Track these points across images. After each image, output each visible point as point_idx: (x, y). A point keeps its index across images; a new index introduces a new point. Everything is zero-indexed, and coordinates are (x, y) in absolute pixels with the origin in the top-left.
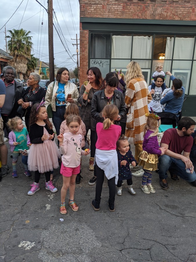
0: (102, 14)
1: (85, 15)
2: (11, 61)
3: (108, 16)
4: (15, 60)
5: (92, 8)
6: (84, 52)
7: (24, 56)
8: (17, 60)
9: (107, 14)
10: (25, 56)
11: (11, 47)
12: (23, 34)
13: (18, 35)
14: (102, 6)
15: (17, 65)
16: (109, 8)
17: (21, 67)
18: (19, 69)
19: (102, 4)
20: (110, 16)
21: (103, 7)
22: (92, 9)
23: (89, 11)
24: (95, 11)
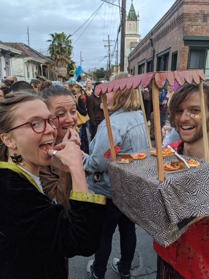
0: (201, 33)
1: (187, 34)
2: (51, 65)
3: (205, 35)
4: (55, 64)
5: (193, 28)
6: (184, 63)
7: (65, 60)
8: (59, 64)
9: (205, 33)
10: (67, 59)
11: (53, 51)
12: (63, 38)
13: (60, 38)
14: (201, 26)
15: (57, 69)
16: (207, 28)
17: (62, 71)
18: (60, 73)
19: (201, 25)
20: (207, 35)
21: (202, 28)
22: (193, 30)
23: (190, 31)
24: (196, 31)
